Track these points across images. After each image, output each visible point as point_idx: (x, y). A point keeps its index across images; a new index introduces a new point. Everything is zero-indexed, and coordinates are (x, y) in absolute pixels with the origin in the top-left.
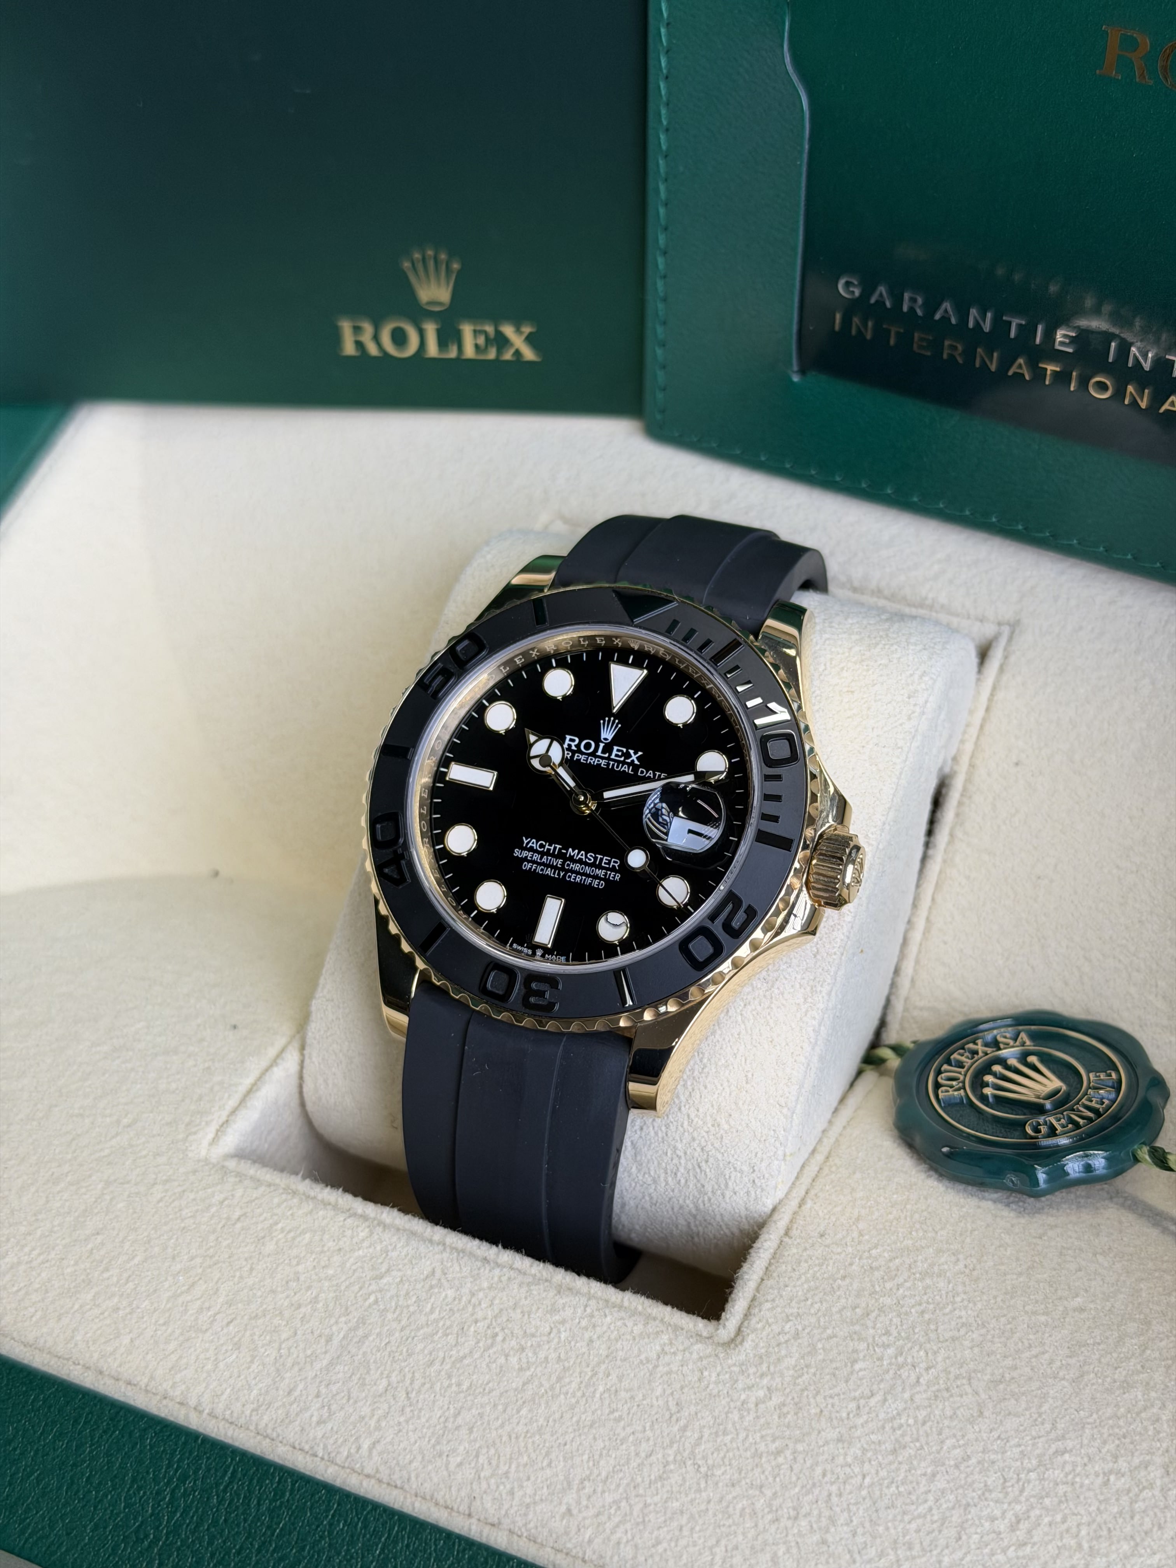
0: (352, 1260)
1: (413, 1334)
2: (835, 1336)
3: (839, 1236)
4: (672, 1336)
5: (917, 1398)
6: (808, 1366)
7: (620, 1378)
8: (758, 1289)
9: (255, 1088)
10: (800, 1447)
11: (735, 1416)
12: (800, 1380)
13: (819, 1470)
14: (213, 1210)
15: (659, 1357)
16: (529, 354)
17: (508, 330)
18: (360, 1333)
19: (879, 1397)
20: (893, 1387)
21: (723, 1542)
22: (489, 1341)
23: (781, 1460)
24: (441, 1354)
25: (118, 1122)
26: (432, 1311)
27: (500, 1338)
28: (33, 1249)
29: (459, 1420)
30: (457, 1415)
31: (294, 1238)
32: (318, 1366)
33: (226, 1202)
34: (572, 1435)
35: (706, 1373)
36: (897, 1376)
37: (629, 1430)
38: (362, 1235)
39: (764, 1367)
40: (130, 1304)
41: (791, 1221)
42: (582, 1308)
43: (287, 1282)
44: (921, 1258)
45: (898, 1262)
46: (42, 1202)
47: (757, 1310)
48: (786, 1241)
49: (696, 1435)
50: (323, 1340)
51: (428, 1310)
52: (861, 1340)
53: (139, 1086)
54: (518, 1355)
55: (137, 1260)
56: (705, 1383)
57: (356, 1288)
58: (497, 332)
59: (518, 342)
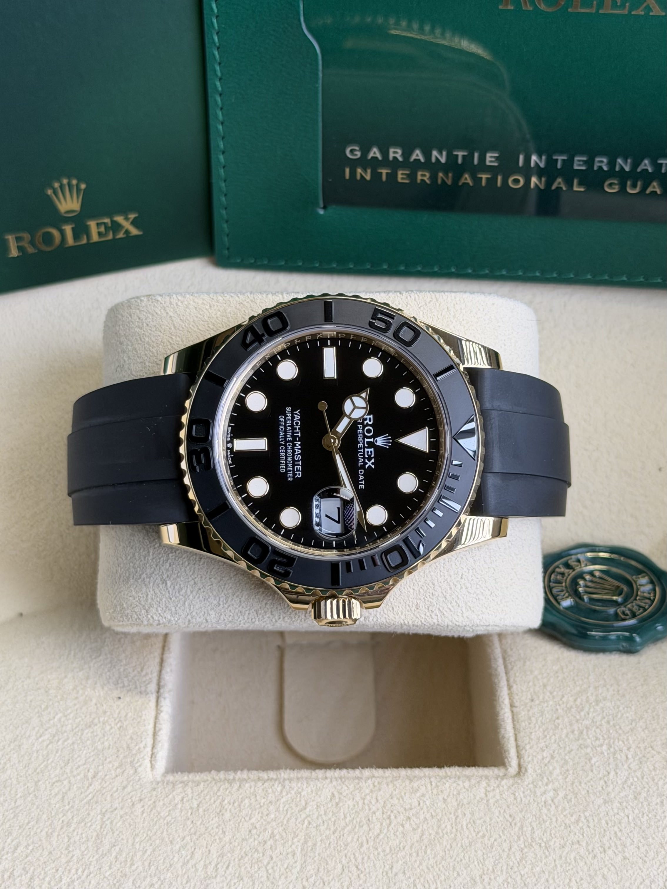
0: (282, 806)
1: (342, 833)
2: (572, 750)
3: (541, 698)
4: (487, 781)
5: (632, 766)
6: (568, 770)
7: (472, 814)
8: (516, 740)
9: (157, 729)
10: (587, 814)
11: (544, 811)
12: (567, 780)
13: (603, 822)
14: (179, 806)
15: (486, 796)
16: (134, 231)
17: (120, 219)
18: (310, 844)
19: (612, 773)
20: (617, 765)
21: (573, 879)
22: (388, 821)
23: (581, 824)
24: (364, 839)
25: (86, 776)
26: (345, 817)
27: (393, 817)
28: (77, 870)
29: (395, 870)
30: (391, 868)
31: (239, 806)
32: (295, 871)
33: (185, 800)
34: (462, 854)
35: (517, 794)
36: (615, 759)
37: (492, 840)
38: (279, 789)
39: (545, 780)
40: (159, 879)
41: (510, 699)
42: (429, 784)
43: (250, 831)
44: (589, 694)
45: (579, 700)
46: (66, 840)
47: (524, 751)
48: (515, 710)
49: (530, 829)
50: (290, 856)
51: (343, 817)
52: (586, 747)
53: (85, 752)
54: (408, 822)
55: (148, 853)
56: (519, 800)
57: (293, 820)
58: (113, 222)
59: (127, 225)
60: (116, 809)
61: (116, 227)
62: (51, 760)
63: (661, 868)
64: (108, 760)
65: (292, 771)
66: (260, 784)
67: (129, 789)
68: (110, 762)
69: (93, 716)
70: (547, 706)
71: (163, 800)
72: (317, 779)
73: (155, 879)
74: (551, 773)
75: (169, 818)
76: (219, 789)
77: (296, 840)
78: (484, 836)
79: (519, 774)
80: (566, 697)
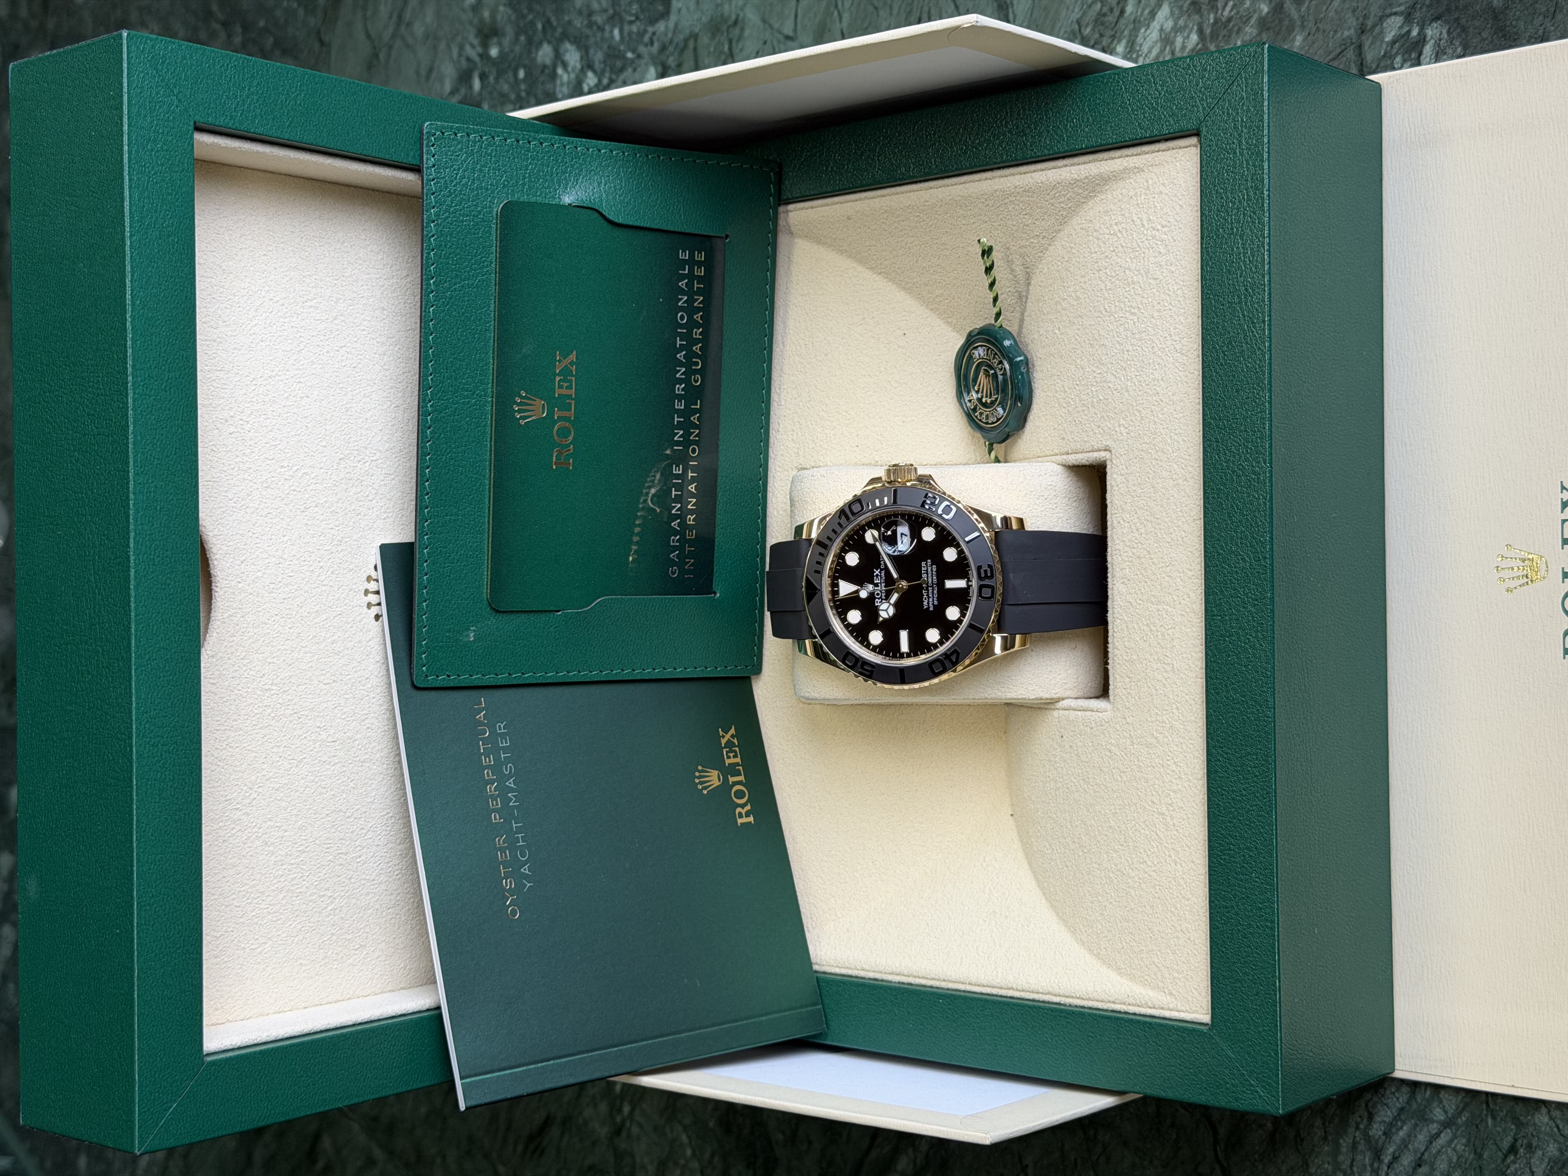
0: (1129, 619)
1: (1146, 577)
2: (1095, 412)
5: (1105, 370)
6: (1107, 416)
7: (1134, 485)
8: (1089, 452)
9: (1082, 709)
10: (1134, 404)
11: (1132, 434)
12: (1113, 417)
13: (1139, 393)
14: (1129, 690)
15: (1123, 475)
16: (732, 731)
17: (723, 741)
18: (1153, 599)
19: (1109, 384)
20: (1104, 381)
21: (1176, 416)
22: (1139, 544)
23: (1141, 409)
24: (1150, 561)
25: (1110, 757)
26: (1137, 574)
27: (1137, 541)
28: (1168, 760)
29: (1169, 540)
30: (1168, 543)
31: (1129, 649)
32: (1170, 610)
33: (1125, 687)
34: (1160, 492)
35: (1122, 453)
36: (1101, 382)
37: (1151, 472)
38: (1119, 621)
39: (1114, 432)
40: (1174, 703)
41: (1064, 455)
42: (1116, 515)
43: (1145, 641)
44: (1061, 398)
45: (1064, 405)
46: (1149, 769)
47: (1096, 447)
48: (1070, 452)
49: (1144, 445)
50: (1160, 613)
51: (1136, 576)
52: (1093, 402)
53: (1095, 759)
54: (1140, 530)
55: (1158, 712)
56: (1126, 452)
57: (1137, 611)
58: (725, 747)
59: (728, 736)
60: (1130, 735)
61: (729, 744)
62: (1100, 782)
63: (1169, 354)
64: (1100, 742)
65: (1108, 613)
66: (1115, 635)
67: (1118, 726)
69: (1073, 755)
70: (1068, 428)
72: (1113, 594)
73: (1174, 706)
74: (1109, 428)
75: (1136, 698)
76: (1119, 664)
77: (1150, 609)
78: (1148, 478)
79: (1110, 451)
80: (1062, 414)
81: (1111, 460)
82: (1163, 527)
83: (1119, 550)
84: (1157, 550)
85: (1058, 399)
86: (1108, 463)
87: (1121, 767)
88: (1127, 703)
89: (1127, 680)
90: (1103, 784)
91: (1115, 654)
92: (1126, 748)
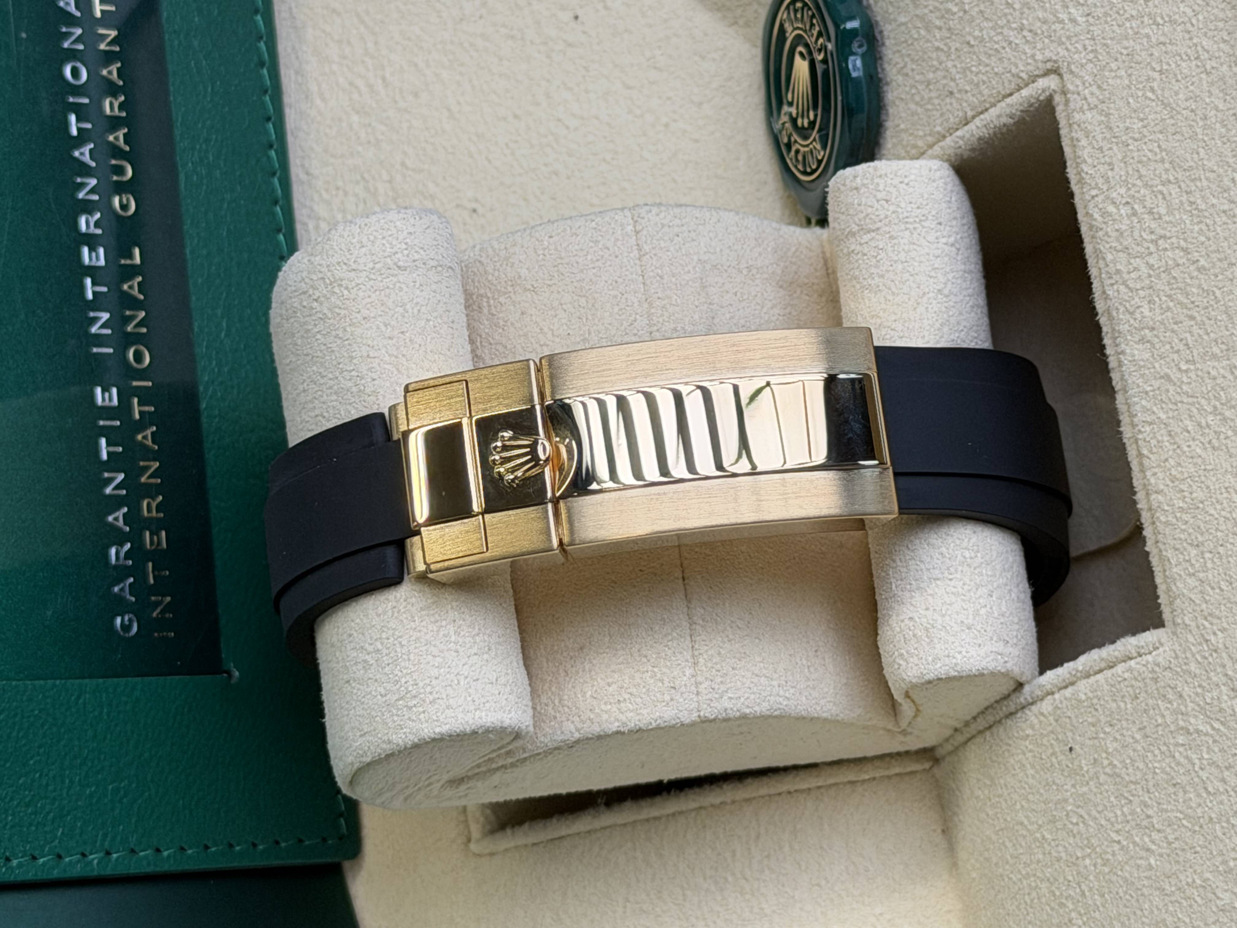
0: (1171, 414)
1: (1191, 306)
3: (944, 82)
4: (1075, 114)
8: (1011, 95)
9: (1103, 665)
15: (1095, 106)
22: (1160, 242)
24: (1192, 268)
25: (1190, 746)
26: (1169, 309)
27: (1153, 237)
31: (1184, 481)
33: (1191, 571)
34: (1184, 112)
37: (1155, 75)
38: (1148, 429)
39: (1056, 27)
41: (957, 129)
42: (1096, 199)
43: (1217, 449)
44: (926, 11)
45: (938, 23)
47: (1023, 75)
48: (970, 114)
51: (1169, 314)
53: (1156, 765)
54: (1155, 210)
57: (1186, 388)
60: (1226, 675)
62: (1178, 815)
64: (1160, 721)
65: (1122, 424)
66: (1146, 462)
67: (1193, 667)
68: (1163, 716)
69: (1102, 778)
70: (955, 66)
71: (1200, 605)
72: (1122, 379)
74: (1045, 22)
75: (1223, 585)
76: (1167, 524)
77: (1214, 373)
78: (1152, 90)
79: (1056, 71)
80: (937, 44)
81: (1064, 93)
82: (1205, 183)
83: (1118, 272)
84: (1203, 239)
85: (921, 18)
86: (1058, 99)
87: (1217, 757)
88: (1204, 606)
89: (1194, 552)
90: (1187, 817)
91: (1155, 505)
92: (1221, 710)
